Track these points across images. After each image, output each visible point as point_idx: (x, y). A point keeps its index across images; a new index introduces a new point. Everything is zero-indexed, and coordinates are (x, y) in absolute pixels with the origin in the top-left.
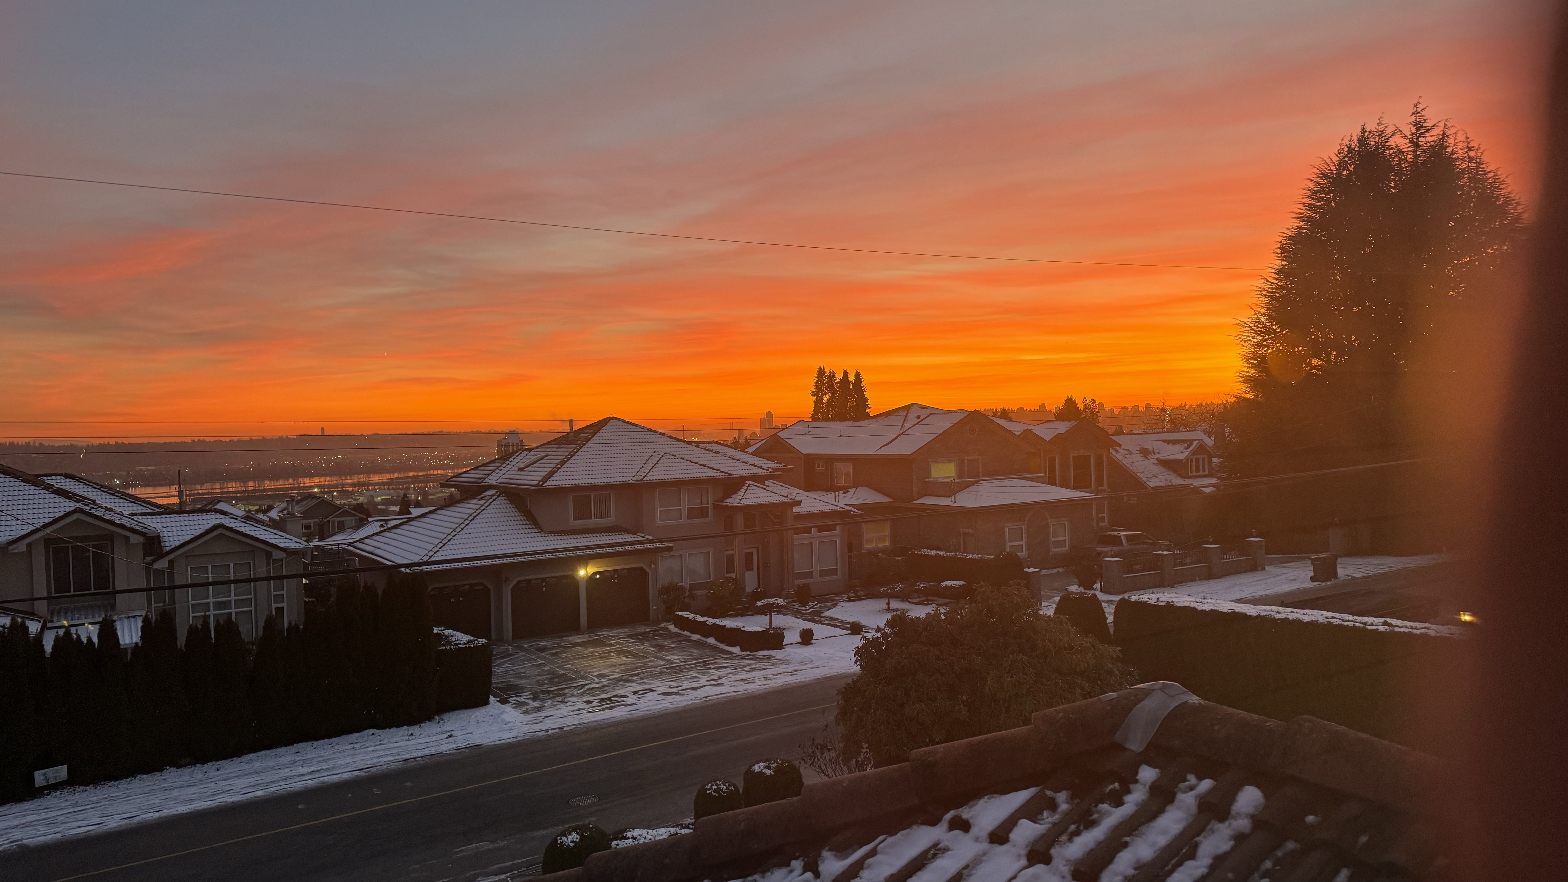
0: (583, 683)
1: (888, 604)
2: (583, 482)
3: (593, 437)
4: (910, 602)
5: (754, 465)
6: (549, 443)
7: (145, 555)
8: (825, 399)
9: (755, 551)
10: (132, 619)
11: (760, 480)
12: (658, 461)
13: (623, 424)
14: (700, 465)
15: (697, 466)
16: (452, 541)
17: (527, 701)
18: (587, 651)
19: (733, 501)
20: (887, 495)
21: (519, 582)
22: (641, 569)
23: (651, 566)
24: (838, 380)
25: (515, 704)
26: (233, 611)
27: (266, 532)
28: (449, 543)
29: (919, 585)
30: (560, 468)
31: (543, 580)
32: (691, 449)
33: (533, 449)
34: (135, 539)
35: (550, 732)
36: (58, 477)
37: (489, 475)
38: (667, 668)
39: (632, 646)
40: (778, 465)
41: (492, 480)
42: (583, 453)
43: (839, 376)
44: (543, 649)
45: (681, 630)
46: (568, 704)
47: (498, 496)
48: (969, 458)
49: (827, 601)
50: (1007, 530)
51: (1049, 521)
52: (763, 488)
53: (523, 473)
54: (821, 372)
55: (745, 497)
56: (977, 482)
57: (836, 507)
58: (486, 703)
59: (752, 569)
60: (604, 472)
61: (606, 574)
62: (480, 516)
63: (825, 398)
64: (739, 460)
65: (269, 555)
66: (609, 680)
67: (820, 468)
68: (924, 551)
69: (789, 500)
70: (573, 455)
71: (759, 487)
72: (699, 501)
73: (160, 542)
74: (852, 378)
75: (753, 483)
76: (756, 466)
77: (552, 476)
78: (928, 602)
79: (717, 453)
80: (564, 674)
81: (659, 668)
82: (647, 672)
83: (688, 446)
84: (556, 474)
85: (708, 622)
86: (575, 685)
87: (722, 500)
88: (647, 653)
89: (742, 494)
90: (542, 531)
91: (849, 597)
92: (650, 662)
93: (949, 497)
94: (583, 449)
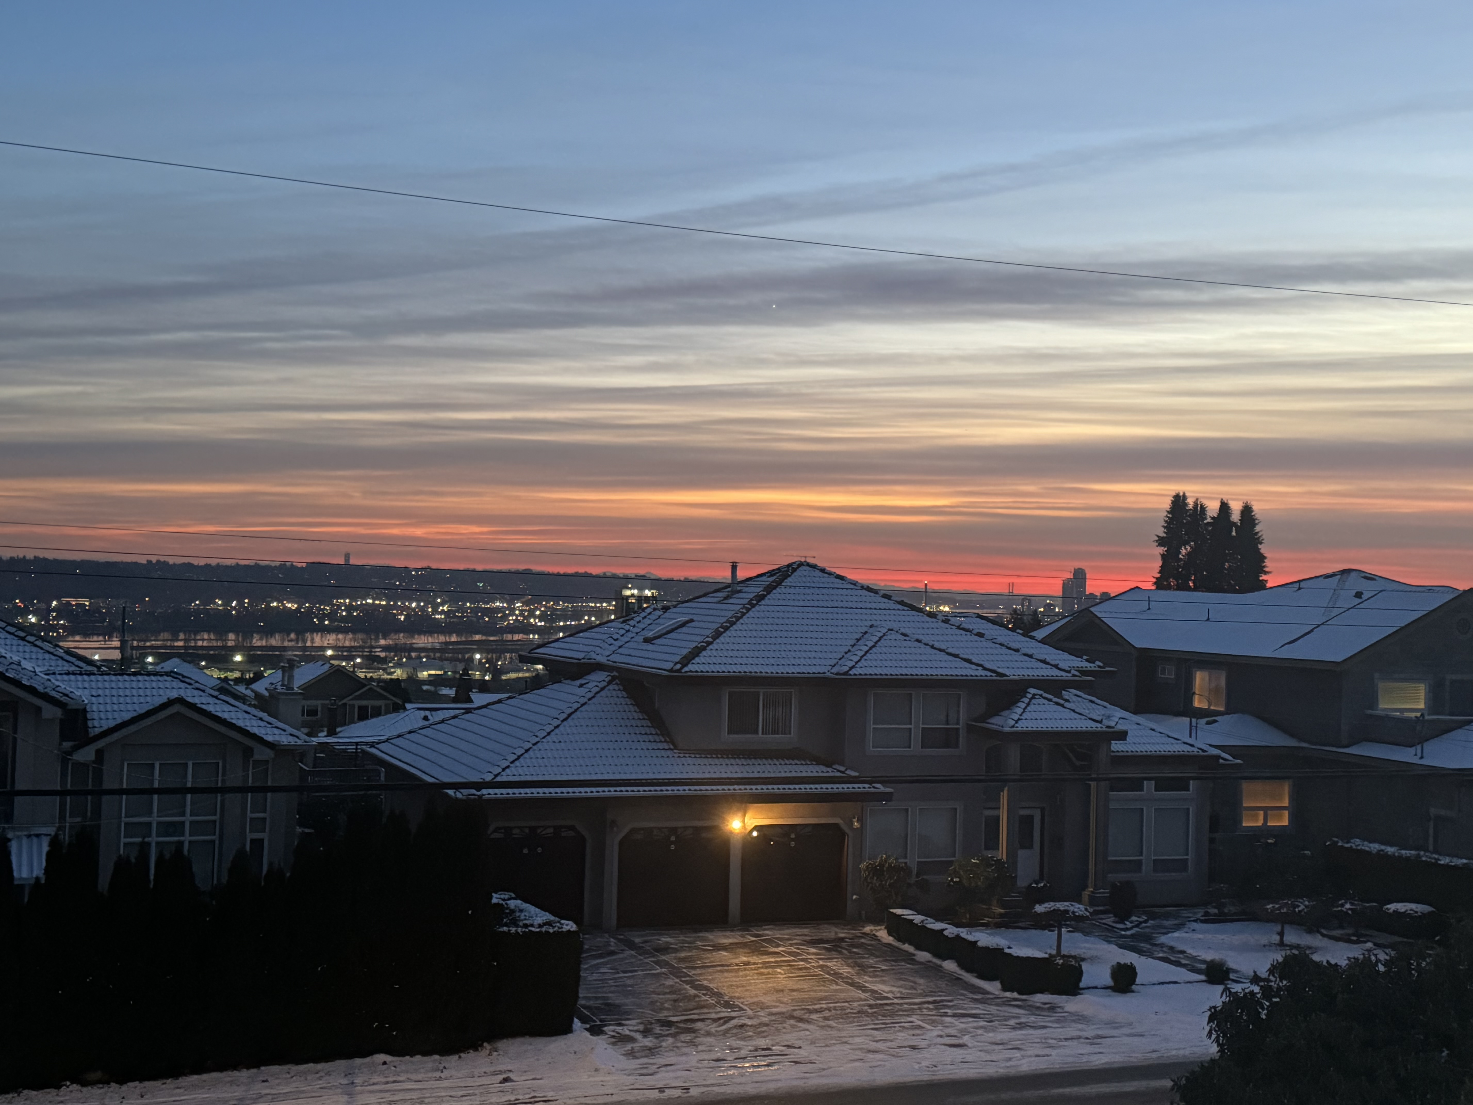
0: (726, 1014)
1: (1281, 934)
2: (747, 669)
3: (769, 593)
4: (1323, 935)
5: (1044, 662)
7: (63, 737)
9: (1037, 814)
10: (35, 840)
11: (1054, 688)
12: (876, 643)
13: (820, 574)
14: (950, 654)
15: (944, 656)
16: (531, 752)
17: (633, 1034)
18: (737, 960)
19: (1003, 722)
20: (1292, 735)
21: (633, 831)
22: (836, 826)
23: (852, 823)
24: (1209, 520)
25: (613, 1037)
26: (187, 838)
27: (246, 716)
28: (526, 755)
29: (1342, 905)
30: (711, 643)
31: (673, 830)
32: (935, 625)
33: (670, 608)
34: (50, 712)
35: (668, 1093)
37: (596, 646)
38: (871, 1006)
39: (818, 961)
40: (1088, 664)
41: (600, 656)
42: (751, 621)
43: (1212, 512)
44: (665, 949)
45: (899, 939)
46: (700, 1048)
47: (609, 683)
48: (1454, 677)
49: (1167, 916)
52: (1057, 704)
53: (650, 647)
54: (1179, 501)
55: (1025, 716)
57: (1190, 749)
58: (566, 1029)
59: (1031, 847)
60: (784, 655)
61: (777, 829)
62: (578, 713)
63: (1183, 551)
64: (1017, 651)
65: (248, 752)
66: (772, 1014)
67: (1168, 674)
68: (1356, 843)
69: (1104, 729)
70: (735, 623)
71: (1050, 700)
72: (943, 717)
73: (86, 719)
74: (1236, 517)
75: (1040, 692)
76: (1048, 663)
77: (697, 655)
78: (1355, 938)
79: (980, 635)
80: (696, 996)
81: (855, 1004)
82: (835, 1008)
83: (928, 619)
84: (704, 653)
85: (946, 933)
86: (714, 1016)
87: (984, 718)
88: (837, 975)
89: (1019, 711)
90: (676, 748)
91: (1206, 914)
92: (841, 991)
93: (1411, 747)
94: (751, 613)
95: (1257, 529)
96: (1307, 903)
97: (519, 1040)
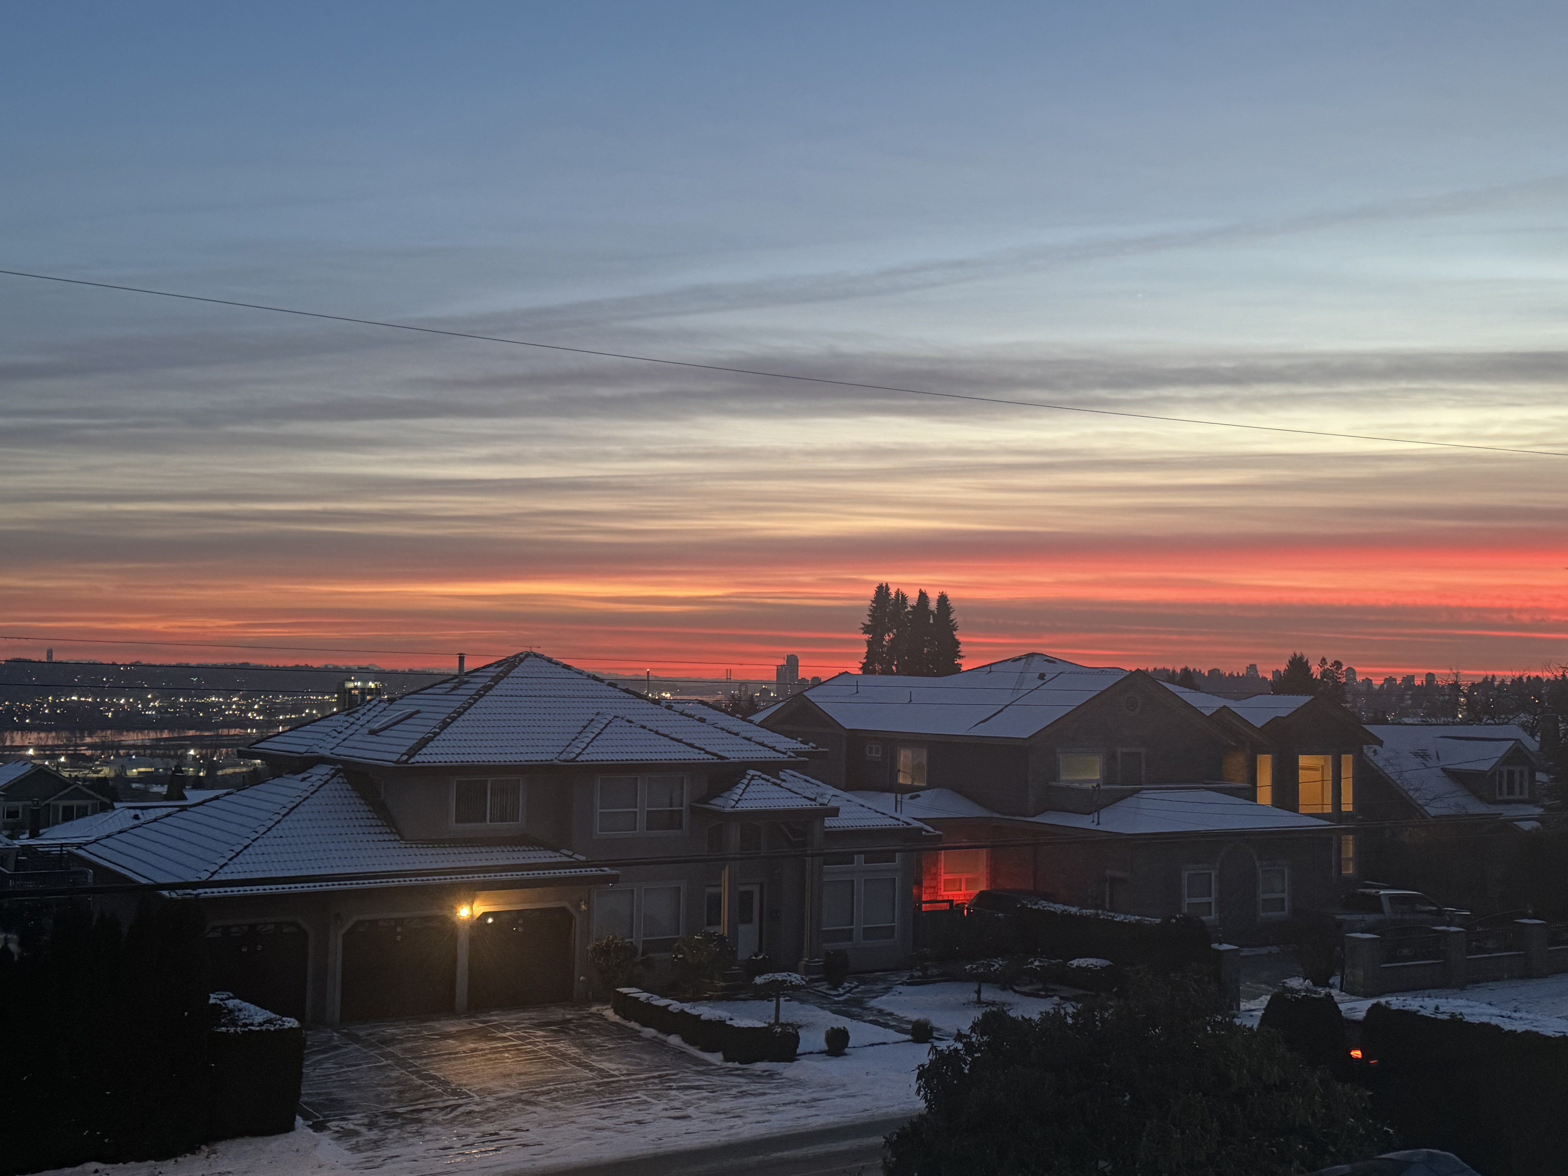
0: (454, 1102)
1: (979, 992)
2: (476, 758)
3: (496, 683)
4: (1016, 992)
5: (762, 744)
9: (756, 889)
11: (771, 769)
12: (602, 730)
13: (547, 664)
14: (673, 739)
15: (667, 741)
16: (250, 849)
17: (358, 1128)
18: (464, 1048)
19: (724, 803)
20: (986, 807)
21: (358, 923)
22: (563, 910)
23: (579, 906)
24: (909, 609)
25: (337, 1132)
28: (245, 852)
29: (1032, 963)
30: (439, 734)
31: (400, 921)
32: (658, 712)
33: (395, 699)
37: (319, 739)
38: (598, 1085)
40: (803, 746)
41: (324, 749)
42: (479, 711)
43: (912, 601)
44: (390, 1041)
45: (625, 1018)
46: (427, 1137)
47: (333, 776)
48: (1124, 750)
49: (875, 981)
50: (1185, 875)
51: (1258, 865)
52: (775, 784)
53: (376, 739)
54: (882, 591)
55: (744, 796)
56: (1138, 791)
57: (896, 822)
58: (288, 1127)
59: (750, 921)
60: (511, 743)
61: (505, 916)
62: (300, 807)
63: (887, 638)
64: (737, 734)
66: (500, 1099)
67: (875, 754)
68: (1043, 905)
69: (818, 806)
70: (462, 714)
71: (768, 781)
72: (668, 800)
74: (933, 605)
75: (759, 773)
76: (766, 746)
77: (424, 746)
78: (1043, 993)
79: (702, 720)
80: (422, 1086)
81: (583, 1083)
82: (562, 1089)
83: (652, 705)
84: (431, 744)
85: (670, 1008)
86: (441, 1105)
87: (706, 800)
88: (564, 1055)
89: (740, 791)
90: (402, 839)
91: (912, 977)
92: (568, 1072)
93: (1089, 814)
94: (478, 704)
95: (952, 617)
96: (1001, 962)
97: (238, 1141)
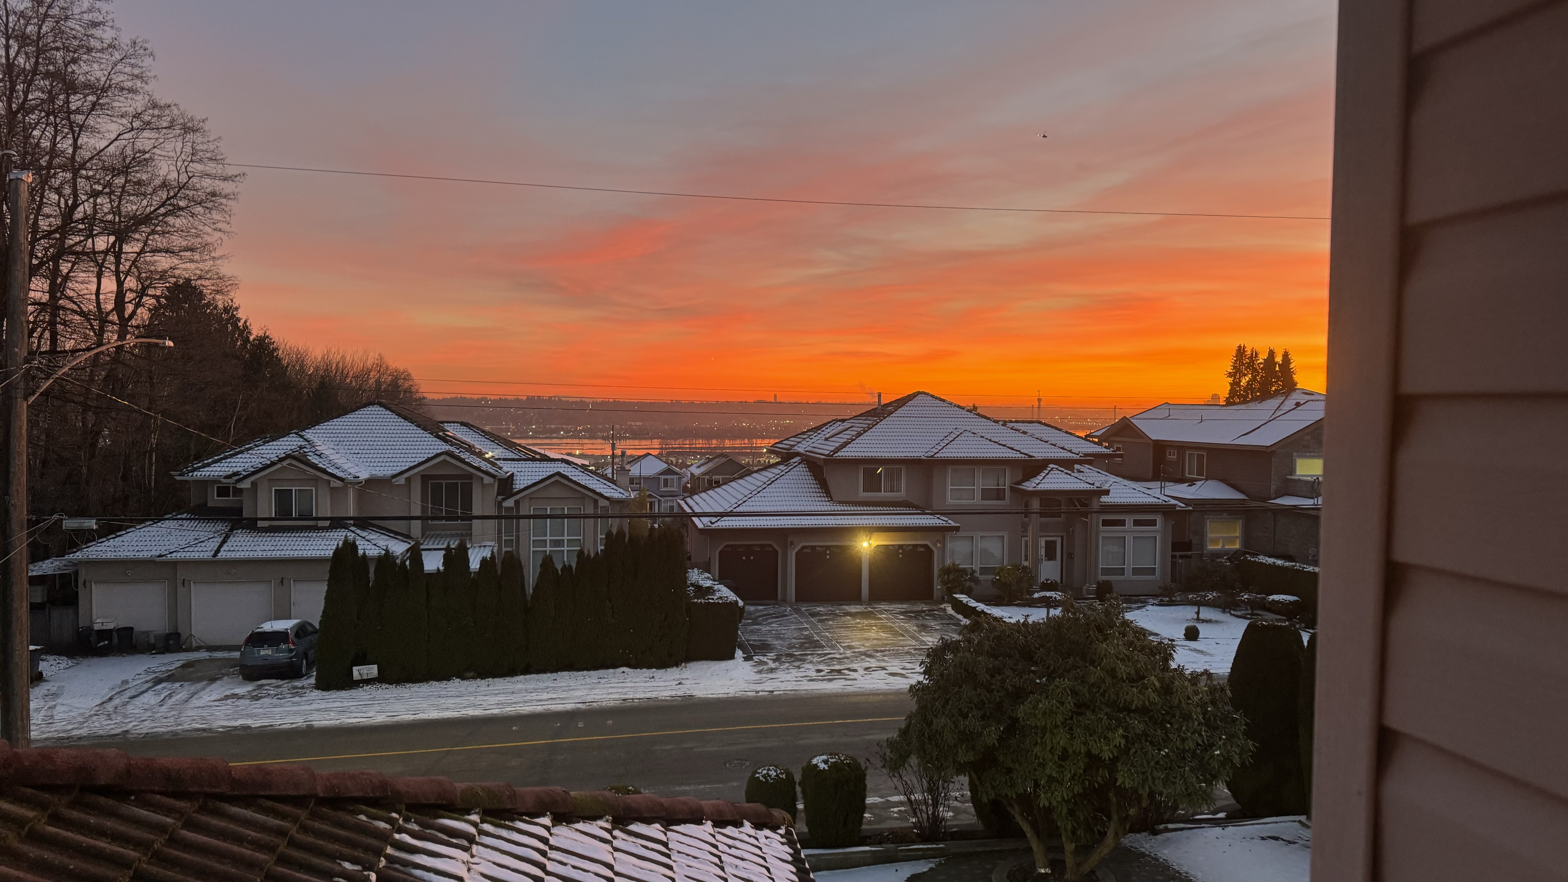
0: (828, 652)
1: (1198, 613)
2: (873, 454)
3: (896, 410)
4: (1231, 614)
5: (1063, 448)
6: (861, 415)
7: (499, 494)
8: (1244, 382)
9: (1059, 540)
10: (483, 548)
11: (1067, 465)
12: (955, 438)
13: (931, 398)
14: (1000, 444)
15: (997, 446)
17: (768, 661)
18: (852, 622)
19: (1030, 485)
20: (1242, 492)
21: (804, 547)
22: (926, 546)
23: (936, 544)
24: (1261, 361)
25: (756, 662)
26: (566, 548)
27: (597, 482)
29: (1243, 596)
30: (855, 440)
31: (828, 547)
32: (998, 427)
33: (847, 420)
34: (487, 480)
35: (761, 693)
36: (456, 424)
37: (799, 442)
38: (915, 649)
39: (901, 623)
40: (1105, 450)
41: (800, 449)
42: (882, 426)
43: (1262, 357)
44: (817, 614)
45: (957, 612)
46: (801, 670)
47: (799, 463)
49: (1136, 602)
52: (1067, 473)
53: (827, 442)
54: (1241, 351)
55: (1044, 481)
57: (1157, 500)
58: (731, 657)
59: (1054, 559)
60: (897, 446)
61: (891, 547)
62: (778, 481)
64: (1046, 442)
65: (596, 502)
66: (855, 652)
67: (1172, 457)
68: (1263, 559)
69: (1095, 488)
70: (871, 428)
71: (1062, 471)
72: (996, 482)
73: (512, 484)
74: (1279, 359)
75: (1057, 467)
76: (1066, 449)
77: (845, 447)
78: (1249, 616)
79: (1024, 433)
80: (818, 641)
81: (907, 648)
82: (893, 650)
83: (994, 424)
84: (849, 445)
85: (977, 609)
86: (820, 652)
87: (1020, 483)
88: (907, 631)
89: (1041, 478)
90: (832, 500)
91: (1161, 601)
92: (903, 640)
93: (1313, 498)
94: (883, 422)
95: (1292, 366)
96: (1215, 594)
97: (702, 662)
